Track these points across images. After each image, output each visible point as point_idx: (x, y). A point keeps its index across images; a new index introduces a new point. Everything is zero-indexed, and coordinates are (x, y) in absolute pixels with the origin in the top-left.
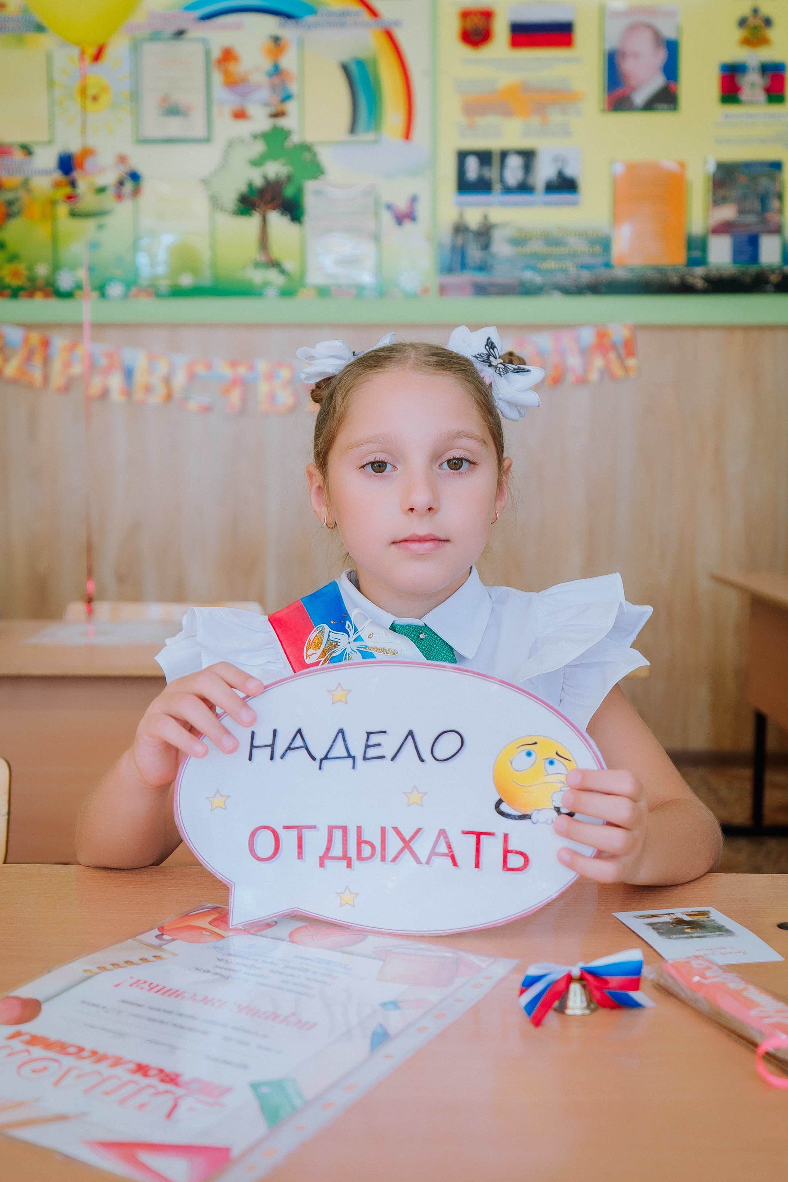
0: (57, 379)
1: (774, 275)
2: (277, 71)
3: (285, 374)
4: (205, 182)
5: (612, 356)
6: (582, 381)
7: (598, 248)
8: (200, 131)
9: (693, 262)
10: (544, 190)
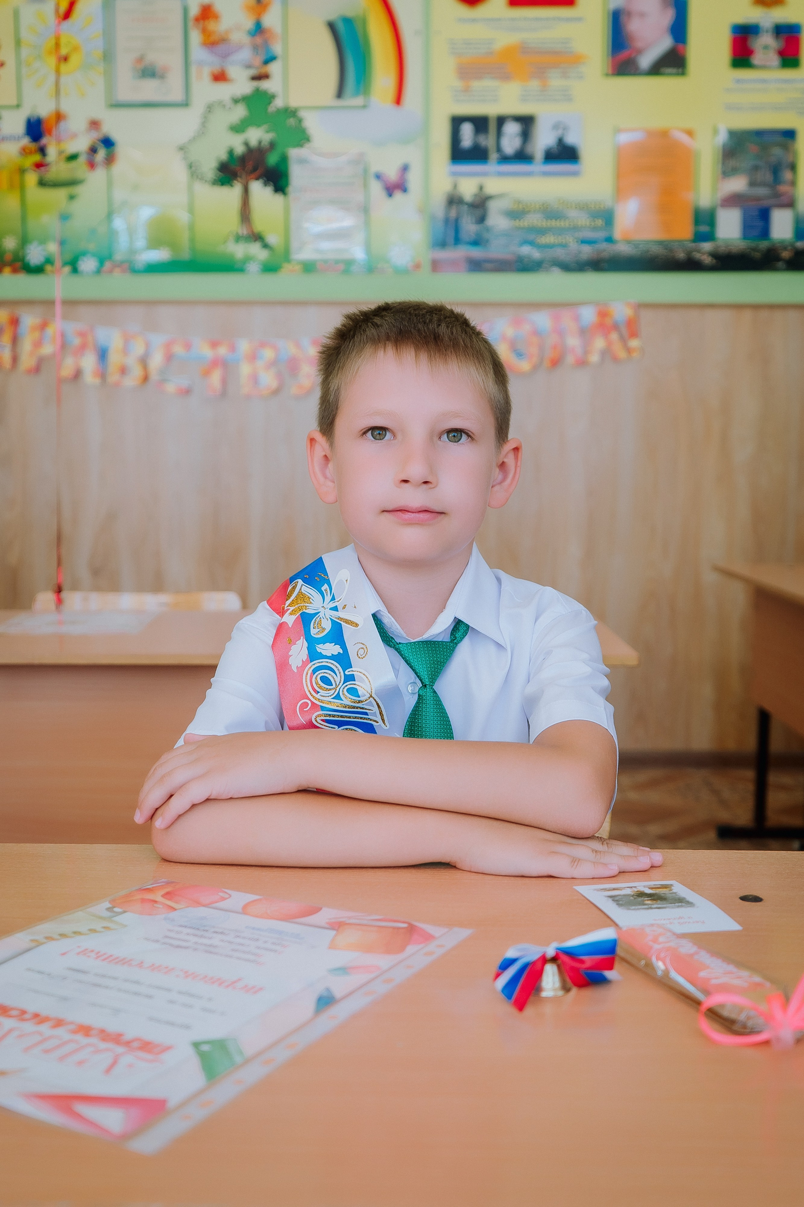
0: (27, 361)
1: (787, 252)
2: (259, 30)
3: (268, 354)
4: (181, 148)
5: (614, 336)
6: (582, 363)
7: (600, 221)
8: (177, 95)
9: (700, 237)
10: (543, 160)
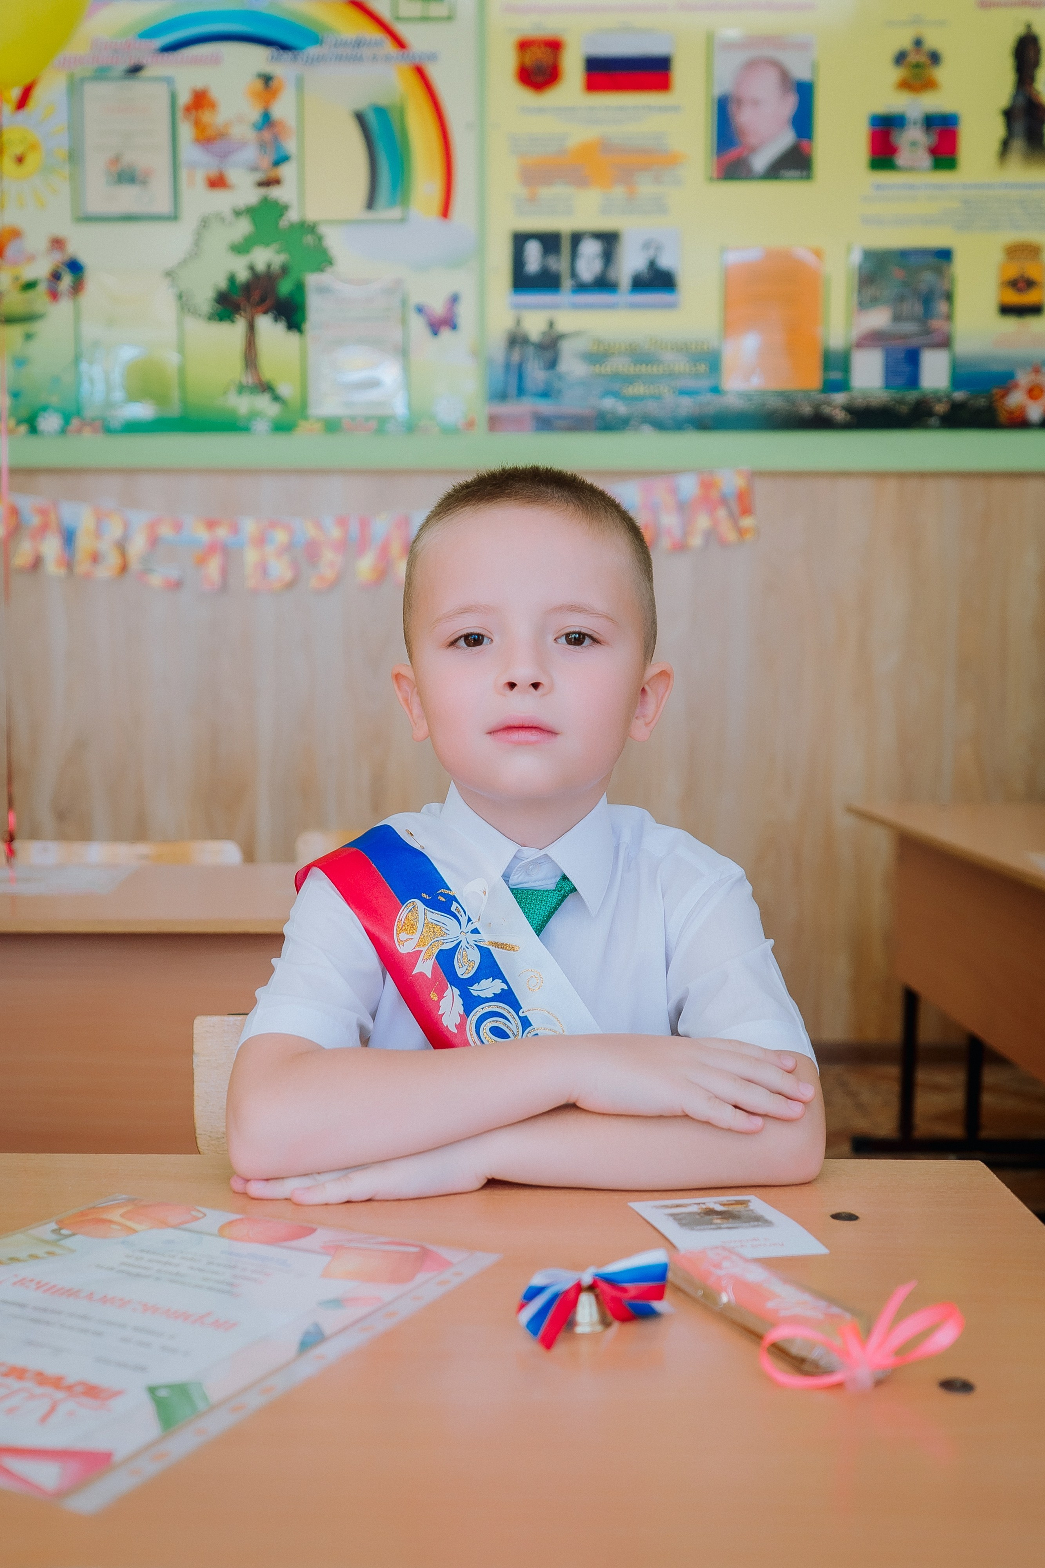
1: (941, 405)
2: (267, 122)
3: (280, 537)
4: (169, 274)
5: (721, 513)
6: (682, 546)
7: (703, 366)
8: (163, 205)
9: (831, 386)
10: (630, 288)
